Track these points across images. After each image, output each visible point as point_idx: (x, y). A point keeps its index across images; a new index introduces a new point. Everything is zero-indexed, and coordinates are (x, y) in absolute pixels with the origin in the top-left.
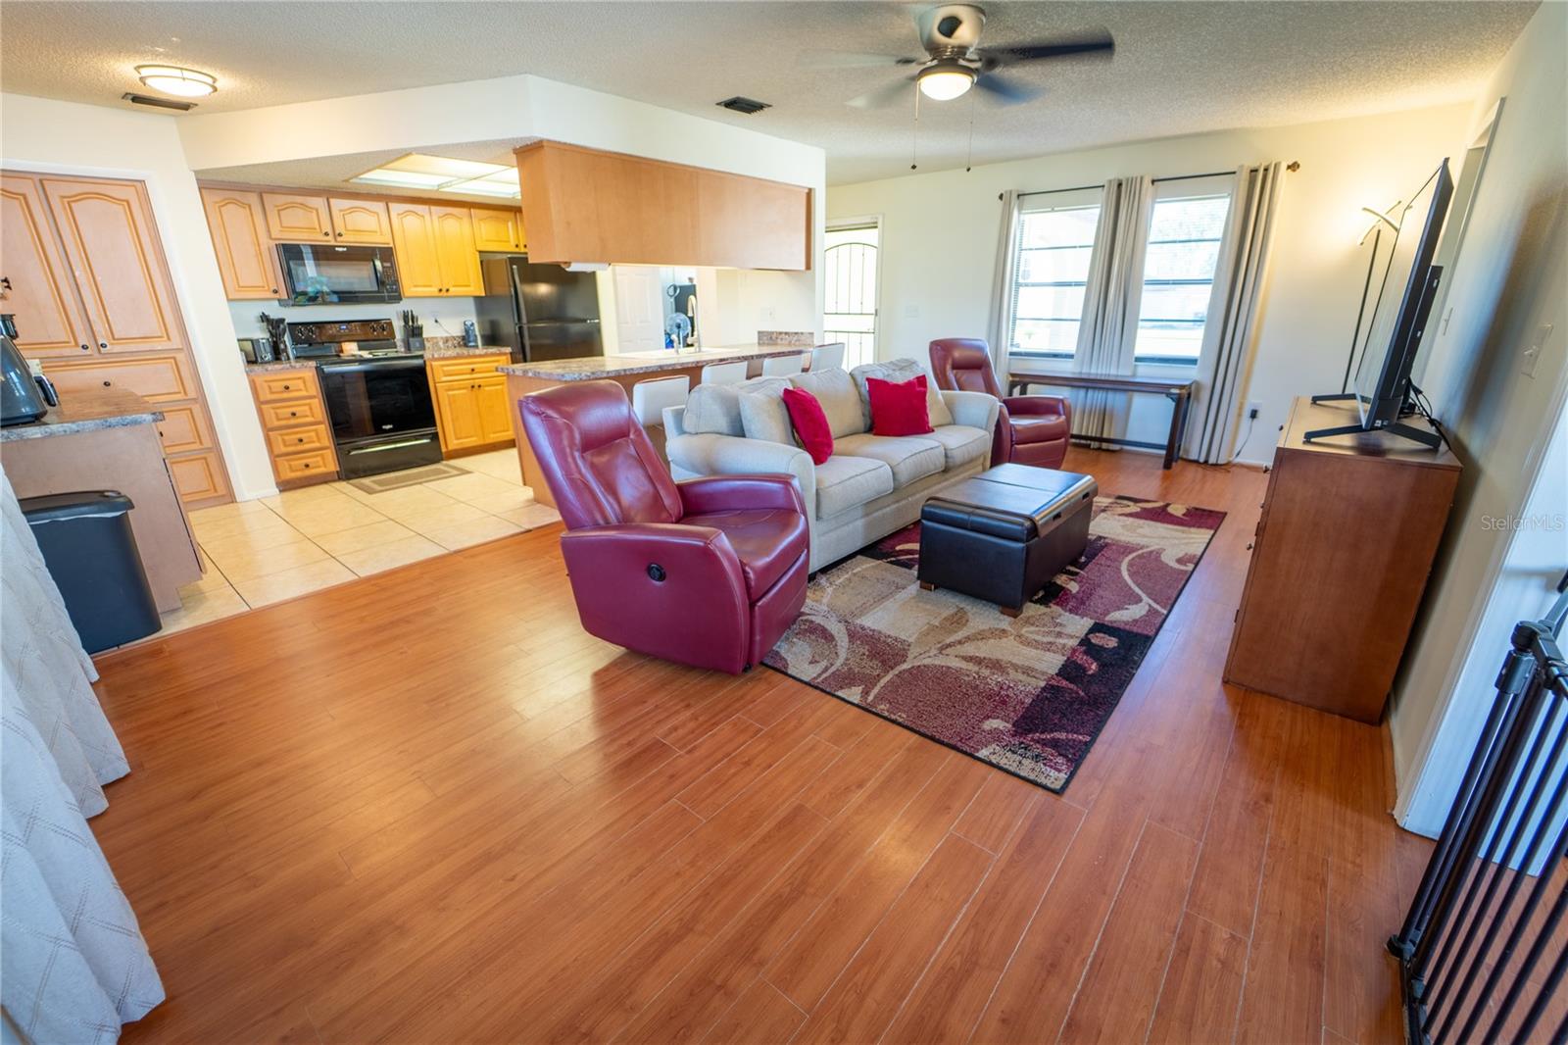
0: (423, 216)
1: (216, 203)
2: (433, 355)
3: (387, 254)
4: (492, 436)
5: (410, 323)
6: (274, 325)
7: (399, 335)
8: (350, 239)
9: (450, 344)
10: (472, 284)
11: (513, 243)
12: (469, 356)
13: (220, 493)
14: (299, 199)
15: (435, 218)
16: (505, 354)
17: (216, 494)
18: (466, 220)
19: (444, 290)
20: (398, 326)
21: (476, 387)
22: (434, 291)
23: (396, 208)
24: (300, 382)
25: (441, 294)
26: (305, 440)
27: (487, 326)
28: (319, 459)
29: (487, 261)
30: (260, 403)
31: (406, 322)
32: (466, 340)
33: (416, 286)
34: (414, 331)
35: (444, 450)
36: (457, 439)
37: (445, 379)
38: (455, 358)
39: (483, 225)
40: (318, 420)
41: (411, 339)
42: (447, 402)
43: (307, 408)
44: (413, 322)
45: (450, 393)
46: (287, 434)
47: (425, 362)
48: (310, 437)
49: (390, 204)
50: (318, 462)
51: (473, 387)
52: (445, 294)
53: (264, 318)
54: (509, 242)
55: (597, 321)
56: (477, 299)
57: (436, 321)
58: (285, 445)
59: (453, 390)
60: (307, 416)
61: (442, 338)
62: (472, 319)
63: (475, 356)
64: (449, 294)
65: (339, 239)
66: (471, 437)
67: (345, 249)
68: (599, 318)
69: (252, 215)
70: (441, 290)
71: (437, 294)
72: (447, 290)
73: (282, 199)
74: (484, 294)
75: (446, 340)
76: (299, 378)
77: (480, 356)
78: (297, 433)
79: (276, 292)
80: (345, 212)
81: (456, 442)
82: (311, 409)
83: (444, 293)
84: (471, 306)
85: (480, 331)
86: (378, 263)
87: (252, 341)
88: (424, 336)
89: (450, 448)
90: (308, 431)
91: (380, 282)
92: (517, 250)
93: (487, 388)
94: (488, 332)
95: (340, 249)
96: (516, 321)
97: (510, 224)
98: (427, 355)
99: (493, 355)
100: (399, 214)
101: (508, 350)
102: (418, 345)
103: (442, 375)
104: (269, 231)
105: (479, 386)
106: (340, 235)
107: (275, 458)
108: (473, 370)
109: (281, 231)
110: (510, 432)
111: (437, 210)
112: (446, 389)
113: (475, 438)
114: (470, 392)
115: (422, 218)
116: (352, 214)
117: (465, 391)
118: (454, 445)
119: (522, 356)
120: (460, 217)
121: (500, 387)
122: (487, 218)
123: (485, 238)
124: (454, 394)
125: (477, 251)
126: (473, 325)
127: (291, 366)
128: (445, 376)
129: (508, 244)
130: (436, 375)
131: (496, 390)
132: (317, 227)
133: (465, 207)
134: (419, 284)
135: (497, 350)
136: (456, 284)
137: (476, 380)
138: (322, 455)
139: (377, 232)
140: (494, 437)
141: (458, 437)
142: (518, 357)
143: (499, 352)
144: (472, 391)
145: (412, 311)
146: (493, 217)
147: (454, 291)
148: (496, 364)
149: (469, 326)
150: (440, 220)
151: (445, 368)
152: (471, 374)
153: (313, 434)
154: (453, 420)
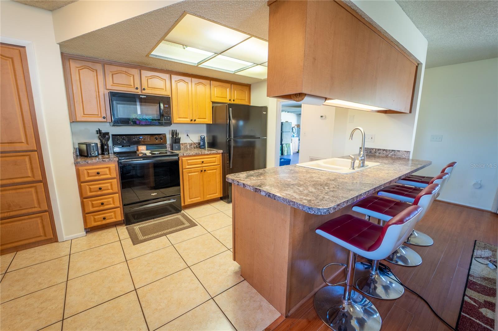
0: (188, 83)
1: (77, 67)
2: (183, 154)
3: (167, 100)
4: (208, 196)
5: (175, 136)
6: (103, 136)
7: (169, 142)
8: (148, 92)
9: (192, 146)
10: (207, 118)
11: (228, 99)
12: (202, 155)
13: (49, 237)
14: (124, 69)
15: (193, 84)
16: (219, 154)
17: (46, 238)
18: (208, 86)
19: (193, 120)
20: (169, 137)
21: (203, 171)
22: (188, 120)
23: (175, 78)
24: (107, 170)
26: (105, 204)
27: (211, 138)
28: (112, 214)
29: (216, 107)
30: (80, 182)
31: (173, 135)
32: (200, 146)
33: (180, 118)
34: (176, 140)
35: (183, 205)
36: (190, 199)
37: (188, 167)
38: (194, 156)
39: (215, 89)
40: (115, 191)
41: (174, 145)
42: (187, 179)
43: (109, 185)
44: (176, 136)
45: (189, 174)
46: (95, 200)
47: (179, 158)
48: (108, 202)
49: (172, 76)
50: (112, 215)
51: (202, 171)
52: (194, 122)
53: (99, 132)
54: (226, 98)
55: (266, 138)
56: (208, 125)
57: (187, 135)
58: (93, 207)
59: (191, 173)
60: (109, 189)
61: (189, 143)
62: (204, 135)
63: (205, 155)
64: (196, 122)
65: (143, 91)
66: (198, 197)
67: (145, 97)
68: (266, 137)
69: (97, 75)
70: (192, 120)
71: (189, 122)
72: (195, 120)
73: (115, 69)
74: (212, 123)
75: (191, 145)
76: (107, 168)
77: (207, 155)
78: (101, 199)
79: (104, 118)
80: (148, 78)
81: (189, 200)
82: (112, 185)
83: (193, 122)
84: (204, 128)
85: (207, 140)
86: (162, 105)
87: (87, 145)
88: (180, 143)
89: (186, 204)
90: (109, 198)
91: (162, 115)
92: (230, 102)
93: (208, 172)
94: (211, 141)
95: (143, 97)
96: (228, 137)
97: (228, 89)
98: (180, 153)
99: (213, 154)
100: (176, 81)
101: (221, 151)
102: (177, 147)
103: (186, 164)
104: (106, 85)
105: (205, 171)
106: (144, 89)
107: (85, 214)
108: (203, 162)
109: (112, 85)
110: (217, 194)
111: (195, 80)
112: (188, 172)
113: (199, 198)
114: (200, 173)
115: (187, 84)
116: (152, 79)
117: (197, 173)
118: (188, 201)
119: (228, 155)
120: (205, 84)
121: (215, 171)
122: (218, 86)
123: (216, 96)
124: (192, 175)
125: (211, 102)
126: (205, 137)
127: (103, 160)
128: (188, 165)
129: (226, 99)
130: (183, 165)
131: (213, 172)
132: (132, 84)
133: (208, 80)
134: (181, 117)
135: (215, 151)
136: (200, 117)
137: (203, 168)
138: (115, 211)
139: (163, 89)
140: (209, 197)
141: (191, 198)
142: (226, 155)
143: (216, 153)
144: (201, 173)
145: (176, 130)
146: (221, 86)
147: (198, 121)
148: (215, 159)
149: (203, 138)
150: (196, 85)
151: (189, 161)
152: (201, 164)
153: (111, 199)
154: (189, 189)
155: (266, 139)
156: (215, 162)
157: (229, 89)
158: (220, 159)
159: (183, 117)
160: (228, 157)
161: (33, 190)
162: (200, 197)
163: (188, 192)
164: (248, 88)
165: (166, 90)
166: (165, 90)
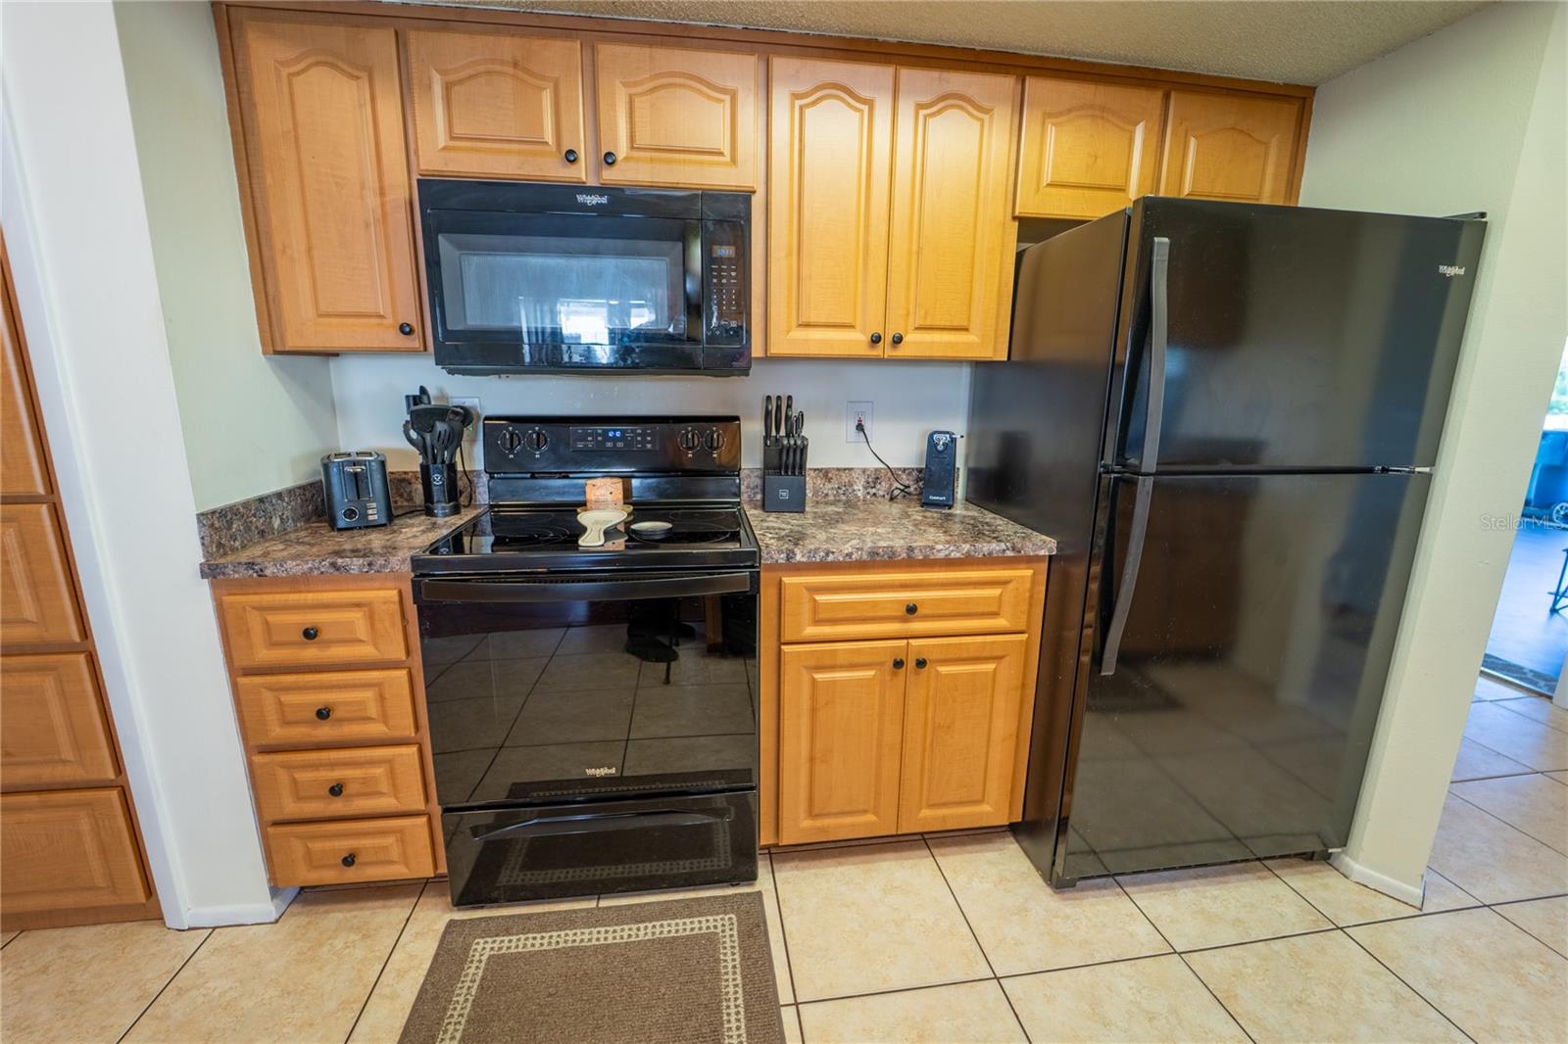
1: (283, 66)
2: (790, 555)
3: (730, 218)
4: (926, 813)
5: (784, 434)
7: (751, 460)
8: (630, 173)
9: (882, 489)
10: (975, 325)
12: (910, 564)
14: (508, 48)
15: (906, 109)
16: (1030, 560)
17: (117, 901)
18: (1002, 117)
19: (889, 339)
20: (752, 430)
21: (911, 664)
22: (854, 341)
23: (793, 75)
24: (358, 617)
25: (877, 352)
26: (351, 788)
27: (992, 446)
28: (390, 840)
30: (238, 670)
31: (774, 429)
33: (807, 325)
34: (786, 458)
35: (766, 837)
37: (811, 631)
38: (861, 566)
39: (1051, 132)
40: (397, 734)
42: (806, 704)
43: (368, 695)
44: (790, 430)
45: (822, 676)
46: (305, 767)
47: (758, 578)
48: (365, 781)
49: (777, 63)
50: (385, 848)
51: (898, 664)
52: (889, 353)
53: (418, 401)
56: (981, 370)
57: (860, 427)
58: (299, 798)
59: (833, 668)
60: (371, 718)
61: (864, 471)
62: (958, 426)
63: (929, 563)
64: (903, 351)
65: (603, 169)
66: (865, 812)
69: (371, 97)
70: (876, 340)
71: (864, 350)
72: (898, 340)
74: (1003, 356)
76: (358, 605)
77: (949, 563)
78: (333, 765)
79: (406, 330)
80: (638, 92)
81: (807, 823)
82: (382, 698)
83: (885, 350)
84: (960, 385)
85: (967, 459)
86: (700, 249)
89: (789, 835)
90: (372, 763)
91: (695, 311)
93: (943, 669)
96: (1108, 459)
97: (1139, 133)
99: (989, 561)
100: (796, 96)
101: (1045, 545)
103: (807, 615)
104: (409, 148)
105: (921, 663)
106: (609, 157)
107: (269, 823)
108: (912, 610)
109: (445, 148)
110: (985, 808)
111: (920, 81)
112: (812, 663)
113: (870, 818)
114: (888, 678)
115: (866, 108)
116: (657, 94)
117: (871, 673)
118: (798, 827)
119: (1096, 569)
120: (985, 104)
121: (990, 667)
122: (1070, 111)
123: (1047, 178)
124: (834, 682)
125: (1014, 218)
126: (953, 441)
127: (333, 565)
128: (817, 622)
129: (1122, 194)
130: (788, 621)
131: (974, 674)
132: (549, 136)
133: (1007, 73)
134: (813, 319)
135: (1003, 546)
136: (929, 322)
137: (913, 642)
138: (401, 831)
139: (721, 154)
140: (928, 818)
141: (816, 811)
142: (1078, 571)
143: (1009, 553)
144: (894, 674)
145: (790, 398)
146: (1091, 106)
147: (916, 343)
148: (995, 592)
149: (940, 448)
150: (922, 112)
151: (820, 598)
152: (903, 620)
153: (378, 771)
154: (812, 760)
155: (1429, 477)
156: (995, 614)
157: (1147, 131)
158: (1031, 597)
159: (823, 320)
160: (1094, 586)
161: (49, 683)
162: (876, 813)
163: (803, 780)
164: (1289, 111)
165: (734, 160)
166: (727, 158)
